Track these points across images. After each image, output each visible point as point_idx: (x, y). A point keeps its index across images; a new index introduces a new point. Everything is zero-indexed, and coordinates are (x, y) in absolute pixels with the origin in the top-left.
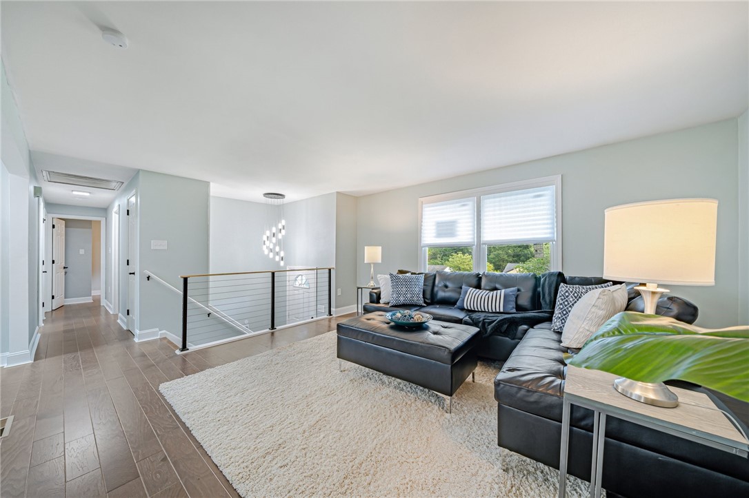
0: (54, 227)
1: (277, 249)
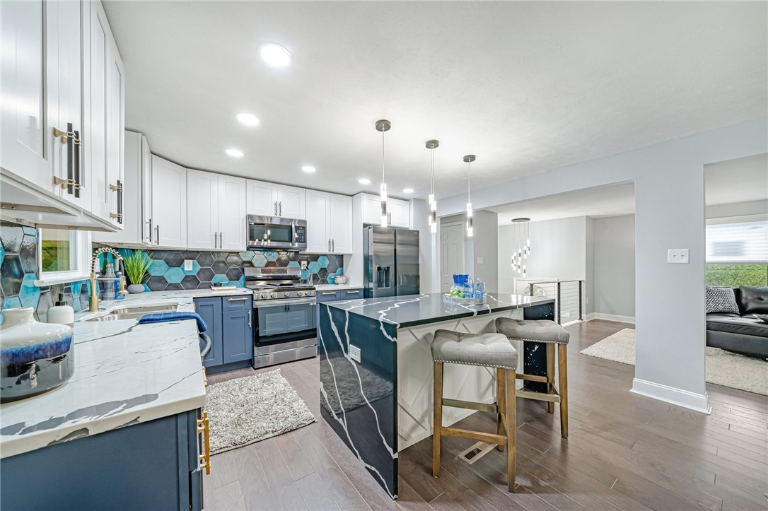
1: (519, 264)
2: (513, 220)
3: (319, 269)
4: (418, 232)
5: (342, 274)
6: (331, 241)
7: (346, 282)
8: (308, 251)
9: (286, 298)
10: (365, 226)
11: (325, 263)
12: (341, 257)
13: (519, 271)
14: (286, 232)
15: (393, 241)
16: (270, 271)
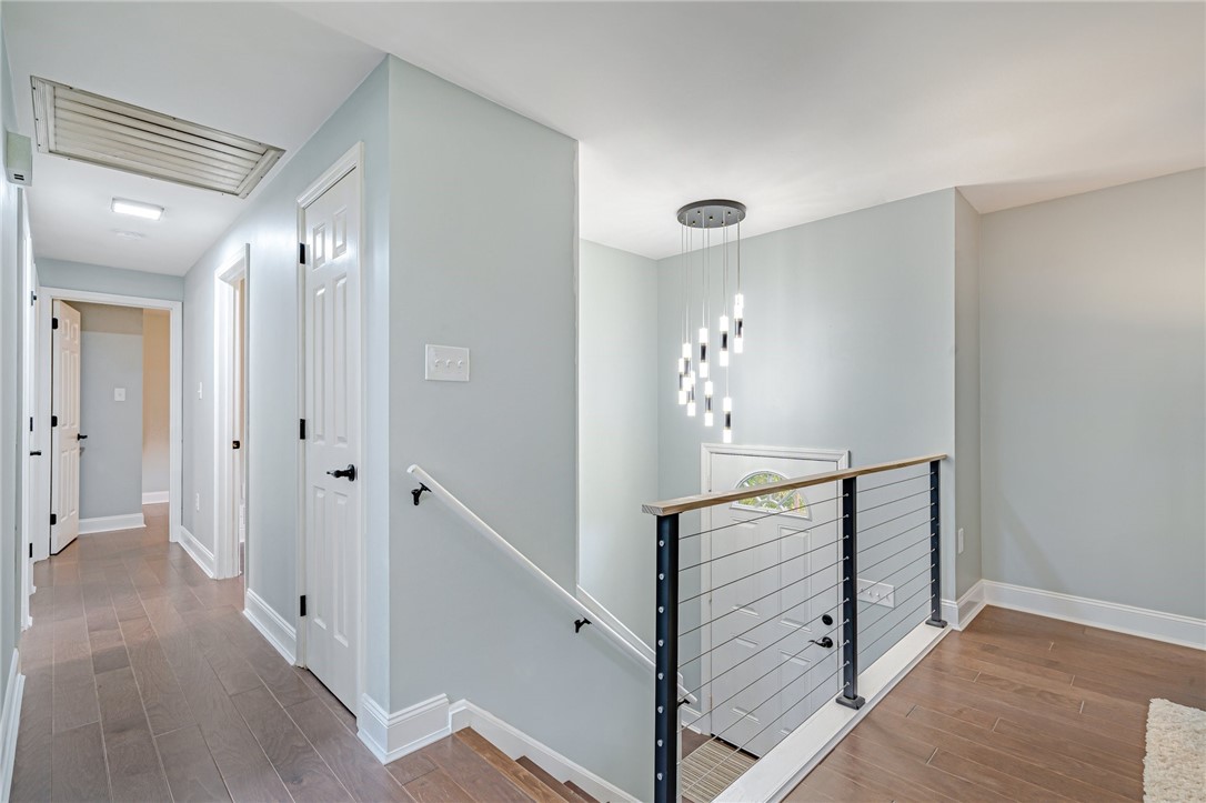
0: (55, 324)
1: (708, 390)
13: (708, 418)
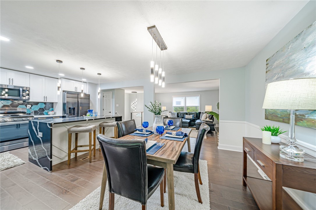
1: (134, 106)
2: (132, 92)
3: (39, 108)
4: (89, 95)
5: (53, 110)
6: (45, 97)
7: (55, 114)
8: (30, 101)
9: (15, 121)
10: (64, 91)
11: (43, 106)
12: (53, 103)
13: (134, 109)
14: (17, 92)
15: (77, 97)
16: (5, 110)
